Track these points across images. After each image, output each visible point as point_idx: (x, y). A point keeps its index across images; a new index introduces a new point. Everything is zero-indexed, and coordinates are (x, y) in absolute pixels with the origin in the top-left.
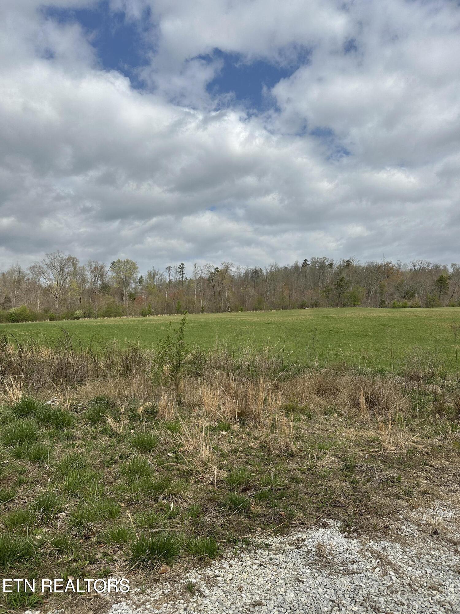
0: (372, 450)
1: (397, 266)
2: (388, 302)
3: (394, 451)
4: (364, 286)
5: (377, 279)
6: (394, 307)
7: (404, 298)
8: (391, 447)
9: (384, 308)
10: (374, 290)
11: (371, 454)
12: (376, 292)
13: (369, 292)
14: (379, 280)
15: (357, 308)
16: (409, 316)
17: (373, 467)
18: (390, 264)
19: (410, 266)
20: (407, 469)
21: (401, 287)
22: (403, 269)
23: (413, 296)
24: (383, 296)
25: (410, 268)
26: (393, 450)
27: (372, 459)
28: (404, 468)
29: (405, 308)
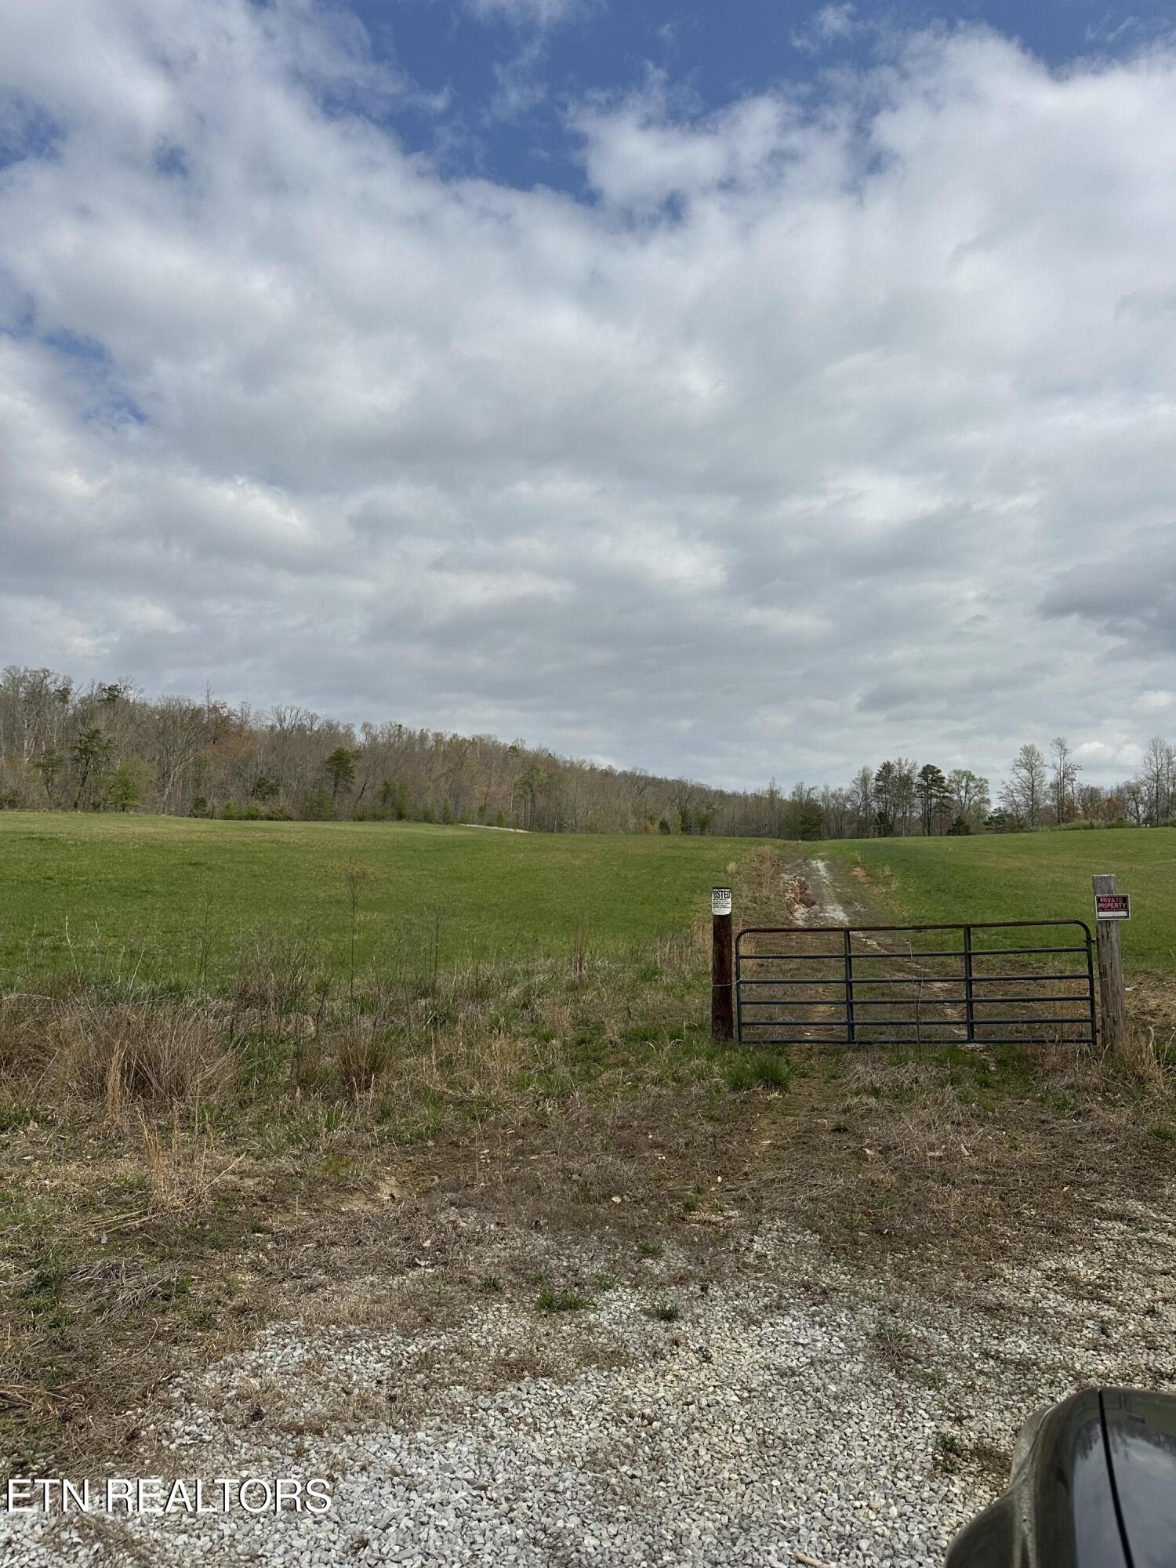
0: (123, 1216)
1: (240, 714)
2: (213, 802)
3: (180, 1210)
4: (154, 759)
5: (188, 744)
6: (227, 818)
7: (252, 795)
8: (174, 1199)
9: (202, 816)
10: (179, 770)
11: (119, 1229)
12: (183, 775)
13: (165, 775)
14: (194, 746)
15: (132, 816)
16: (261, 842)
17: (117, 1266)
18: (222, 708)
19: (270, 720)
20: (209, 1252)
21: (246, 766)
22: (253, 724)
23: (273, 791)
24: (201, 787)
25: (270, 723)
26: (178, 1207)
27: (119, 1243)
28: (202, 1253)
29: (252, 819)
